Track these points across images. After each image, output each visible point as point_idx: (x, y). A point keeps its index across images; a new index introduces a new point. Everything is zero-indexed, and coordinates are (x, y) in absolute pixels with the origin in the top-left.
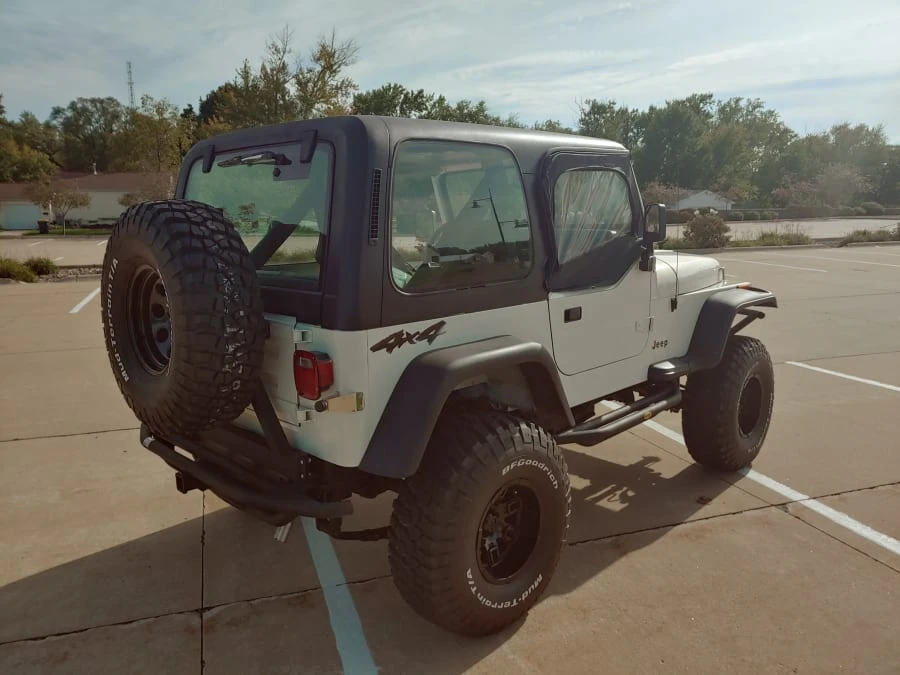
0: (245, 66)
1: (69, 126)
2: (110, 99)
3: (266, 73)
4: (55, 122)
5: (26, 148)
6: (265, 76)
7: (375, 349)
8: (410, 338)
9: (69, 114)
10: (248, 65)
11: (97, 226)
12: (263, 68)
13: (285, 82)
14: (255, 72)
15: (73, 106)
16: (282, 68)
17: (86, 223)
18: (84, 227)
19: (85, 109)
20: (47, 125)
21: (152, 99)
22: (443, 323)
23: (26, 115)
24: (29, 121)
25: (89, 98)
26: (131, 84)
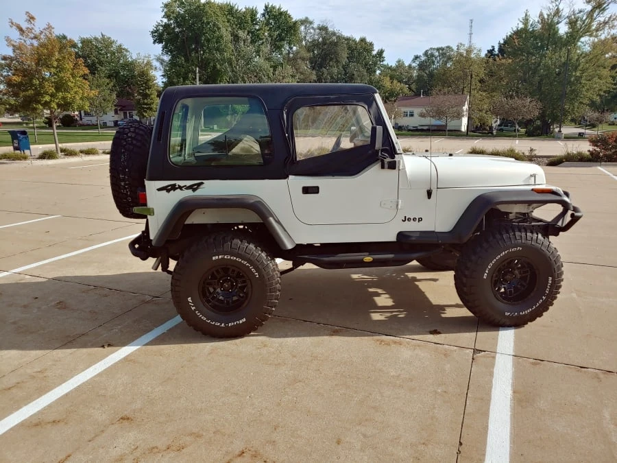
0: (526, 15)
1: (422, 66)
2: (448, 47)
3: (544, 18)
4: (414, 65)
5: (395, 82)
6: (542, 20)
7: (159, 190)
8: (180, 188)
9: (423, 58)
10: (528, 14)
11: (417, 130)
12: (541, 15)
13: (558, 23)
14: (534, 18)
15: (426, 54)
16: (557, 12)
17: (412, 128)
18: (409, 130)
19: (432, 55)
20: (410, 66)
21: (464, 45)
22: (202, 183)
23: (399, 61)
24: (400, 64)
25: (436, 47)
26: (471, 34)
